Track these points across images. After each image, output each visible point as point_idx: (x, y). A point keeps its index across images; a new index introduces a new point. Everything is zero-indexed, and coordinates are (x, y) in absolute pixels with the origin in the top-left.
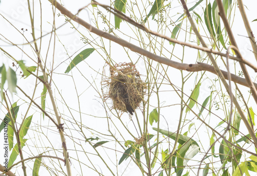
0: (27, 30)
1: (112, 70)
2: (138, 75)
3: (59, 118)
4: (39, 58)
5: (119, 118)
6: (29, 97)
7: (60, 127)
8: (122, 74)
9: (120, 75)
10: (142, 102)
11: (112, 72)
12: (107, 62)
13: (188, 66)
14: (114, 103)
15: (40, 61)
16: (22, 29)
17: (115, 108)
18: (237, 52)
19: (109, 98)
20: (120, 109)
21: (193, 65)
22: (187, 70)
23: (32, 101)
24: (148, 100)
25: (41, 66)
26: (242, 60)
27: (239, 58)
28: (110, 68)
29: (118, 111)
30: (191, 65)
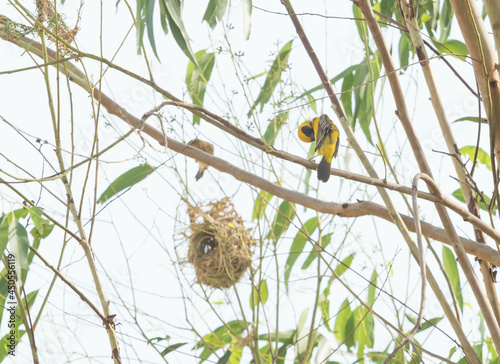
0: (46, 142)
1: (193, 212)
2: (240, 222)
3: (106, 305)
4: (69, 196)
5: (207, 301)
6: (52, 268)
7: (108, 321)
8: (211, 220)
9: (207, 223)
10: (248, 270)
11: (192, 216)
12: (182, 199)
13: (341, 208)
14: (198, 274)
15: (71, 201)
16: (38, 141)
17: (199, 282)
18: (430, 184)
19: (189, 265)
20: (208, 284)
21: (351, 205)
22: (339, 214)
23: (57, 274)
24: (260, 267)
25: (74, 210)
26: (441, 198)
27: (434, 195)
28: (189, 210)
29: (205, 287)
30: (345, 206)
